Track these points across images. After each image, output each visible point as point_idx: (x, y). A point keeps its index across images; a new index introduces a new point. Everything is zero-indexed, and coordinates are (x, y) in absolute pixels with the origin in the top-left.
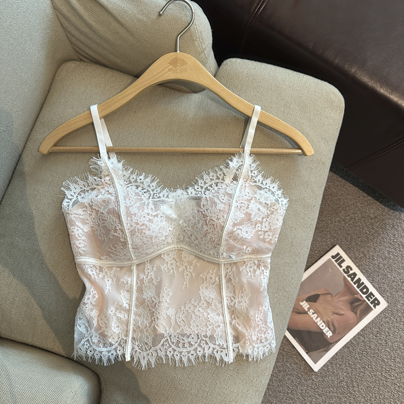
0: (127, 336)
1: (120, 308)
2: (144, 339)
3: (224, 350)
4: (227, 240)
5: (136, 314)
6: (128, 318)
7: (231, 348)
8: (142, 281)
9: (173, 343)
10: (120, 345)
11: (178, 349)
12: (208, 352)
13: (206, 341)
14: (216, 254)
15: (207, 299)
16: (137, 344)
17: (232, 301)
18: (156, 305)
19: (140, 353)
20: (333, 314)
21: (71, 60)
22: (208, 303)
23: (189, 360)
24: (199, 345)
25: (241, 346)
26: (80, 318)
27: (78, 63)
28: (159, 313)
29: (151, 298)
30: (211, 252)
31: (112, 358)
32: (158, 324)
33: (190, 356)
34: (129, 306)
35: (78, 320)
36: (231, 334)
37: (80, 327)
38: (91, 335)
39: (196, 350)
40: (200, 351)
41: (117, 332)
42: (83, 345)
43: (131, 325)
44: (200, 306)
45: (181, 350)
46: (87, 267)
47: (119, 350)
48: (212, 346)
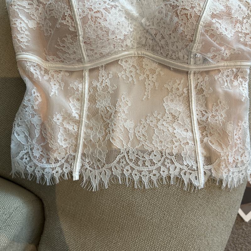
0: (76, 151)
1: (68, 117)
2: (96, 155)
3: (193, 172)
4: (202, 35)
5: (87, 127)
6: (78, 131)
7: (202, 171)
8: (95, 89)
9: (131, 160)
10: (67, 161)
11: (136, 168)
12: (174, 173)
13: (171, 160)
14: (186, 56)
15: (172, 112)
16: (87, 161)
17: (203, 115)
18: (111, 115)
19: (91, 171)
22: (174, 117)
23: (151, 181)
24: (163, 164)
25: (215, 169)
26: (18, 124)
28: (115, 125)
29: (106, 108)
30: (181, 55)
31: (57, 176)
32: (114, 137)
33: (152, 176)
34: (80, 117)
35: (16, 126)
36: (202, 154)
37: (19, 135)
38: (32, 147)
39: (159, 169)
40: (164, 171)
41: (64, 147)
42: (22, 159)
43: (81, 138)
44: (164, 120)
45: (141, 168)
46: (28, 64)
47: (66, 168)
48: (178, 166)
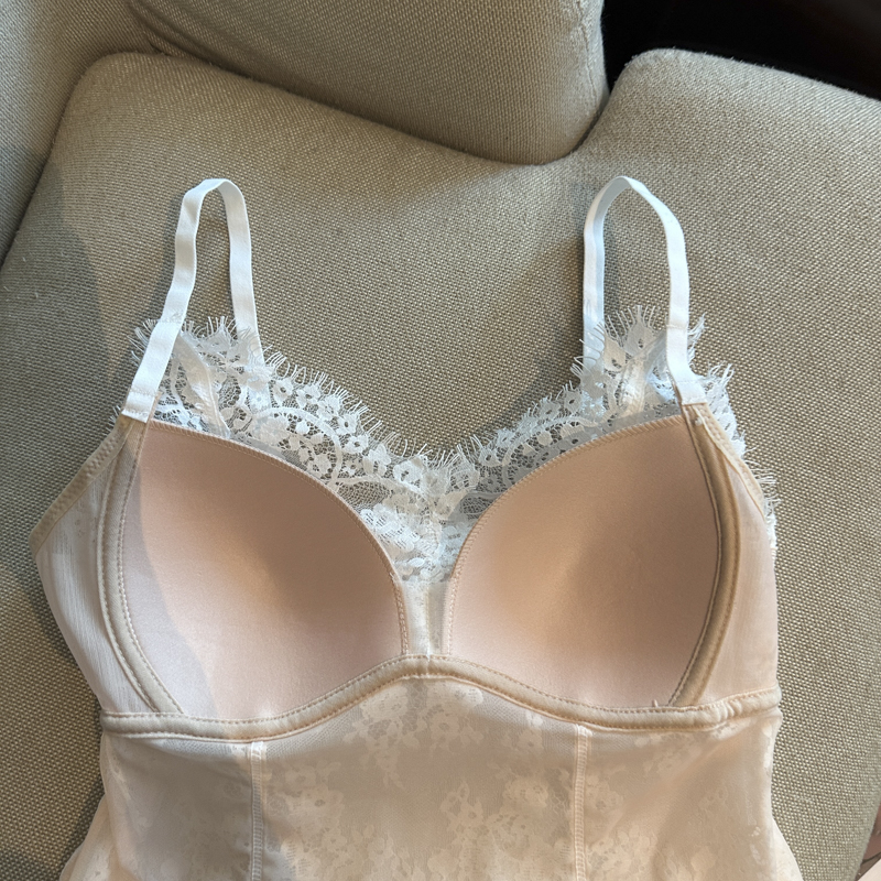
27: (145, 59)
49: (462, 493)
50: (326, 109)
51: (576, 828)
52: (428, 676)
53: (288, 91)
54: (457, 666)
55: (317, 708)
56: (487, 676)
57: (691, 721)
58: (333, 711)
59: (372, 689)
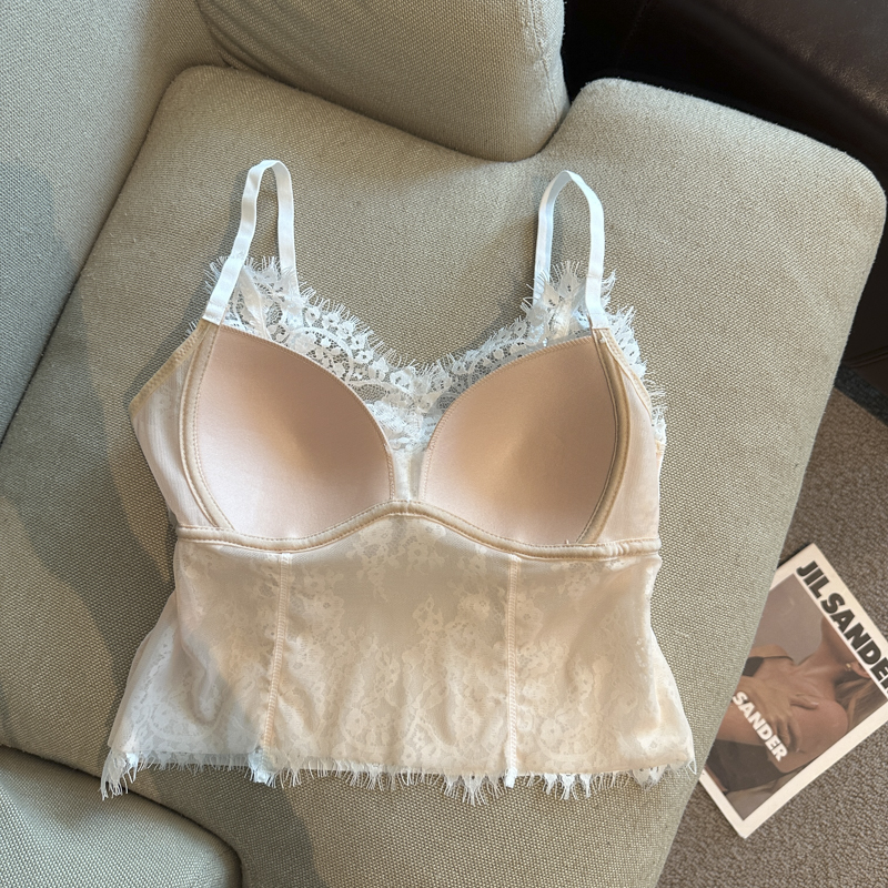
20: (792, 705)
21: (202, 64)
27: (219, 71)
49: (438, 394)
50: (353, 114)
51: (509, 634)
52: (408, 514)
53: (325, 99)
54: (429, 510)
55: (329, 534)
56: (450, 519)
57: (591, 553)
58: (339, 536)
59: (368, 522)
